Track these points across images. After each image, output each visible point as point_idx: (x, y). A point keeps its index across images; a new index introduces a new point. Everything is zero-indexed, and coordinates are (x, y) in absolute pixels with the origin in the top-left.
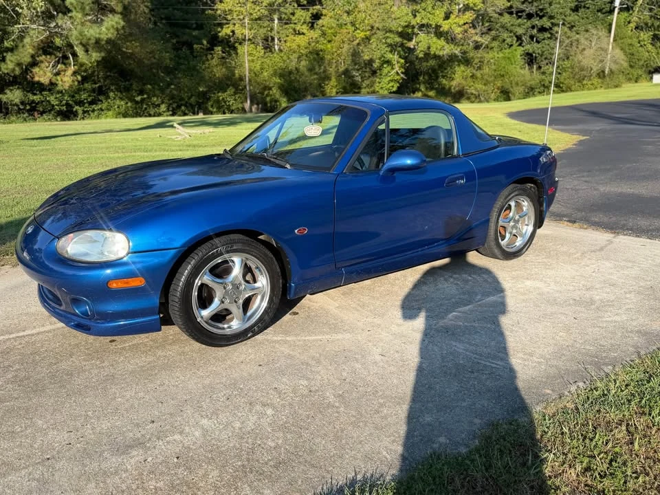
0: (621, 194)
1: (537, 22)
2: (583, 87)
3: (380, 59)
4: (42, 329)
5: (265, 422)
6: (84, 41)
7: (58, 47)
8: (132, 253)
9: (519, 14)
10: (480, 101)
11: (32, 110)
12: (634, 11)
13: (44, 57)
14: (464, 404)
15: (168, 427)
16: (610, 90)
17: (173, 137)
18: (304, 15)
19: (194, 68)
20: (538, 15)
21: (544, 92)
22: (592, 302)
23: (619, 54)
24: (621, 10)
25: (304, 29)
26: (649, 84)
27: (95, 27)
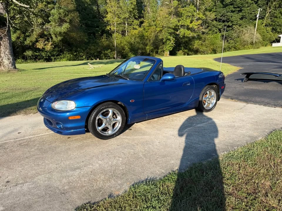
0: (252, 89)
1: (226, 24)
2: (244, 49)
3: (166, 38)
4: (45, 134)
5: (119, 162)
6: (55, 33)
7: (46, 35)
8: (76, 108)
9: (220, 20)
10: (205, 54)
11: (35, 59)
12: (264, 19)
13: (40, 39)
14: (185, 158)
15: (88, 163)
16: (255, 49)
17: (88, 68)
18: (137, 22)
19: (96, 42)
20: (227, 21)
21: (229, 50)
22: (234, 126)
23: (259, 36)
24: (259, 19)
25: (137, 27)
26: (270, 47)
27: (59, 27)
